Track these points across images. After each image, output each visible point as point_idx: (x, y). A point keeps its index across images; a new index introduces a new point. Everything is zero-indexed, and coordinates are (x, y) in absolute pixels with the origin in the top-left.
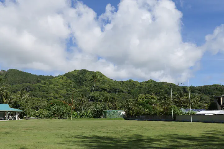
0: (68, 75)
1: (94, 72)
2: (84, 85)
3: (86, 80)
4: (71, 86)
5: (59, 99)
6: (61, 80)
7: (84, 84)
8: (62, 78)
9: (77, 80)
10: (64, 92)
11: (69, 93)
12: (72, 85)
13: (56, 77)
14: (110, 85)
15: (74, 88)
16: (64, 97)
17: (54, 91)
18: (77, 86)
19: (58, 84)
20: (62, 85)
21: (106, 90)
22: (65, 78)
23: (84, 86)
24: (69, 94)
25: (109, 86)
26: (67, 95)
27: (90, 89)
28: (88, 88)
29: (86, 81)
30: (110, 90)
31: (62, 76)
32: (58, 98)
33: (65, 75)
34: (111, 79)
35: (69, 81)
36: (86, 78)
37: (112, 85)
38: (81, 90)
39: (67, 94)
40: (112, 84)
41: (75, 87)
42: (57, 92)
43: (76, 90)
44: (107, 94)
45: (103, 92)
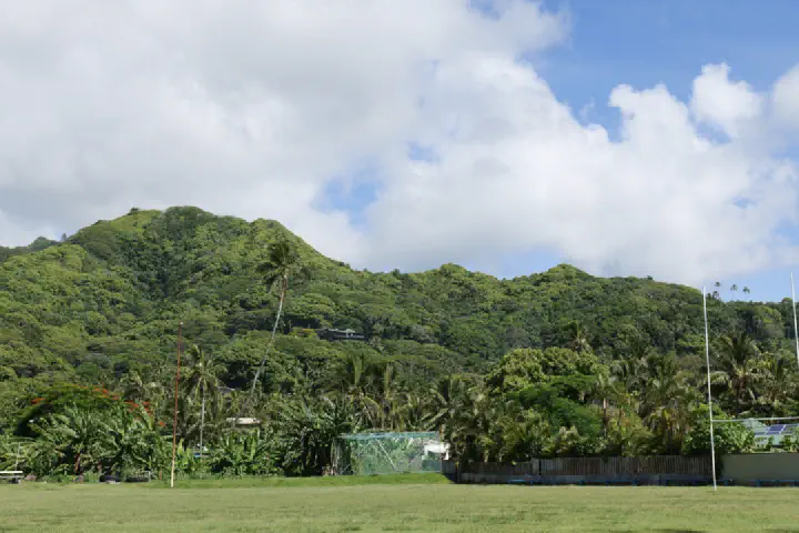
0: (94, 241)
1: (242, 222)
2: (187, 296)
3: (198, 268)
4: (114, 302)
5: (45, 375)
6: (54, 266)
7: (189, 290)
8: (61, 258)
9: (144, 268)
10: (69, 336)
11: (102, 340)
12: (118, 296)
13: (18, 251)
14: (334, 297)
15: (130, 316)
16: (77, 363)
17: (17, 331)
18: (144, 302)
19: (36, 288)
20: (61, 298)
21: (314, 324)
22: (76, 256)
23: (189, 303)
24: (100, 350)
25: (328, 300)
26: (90, 356)
27: (220, 320)
28: (210, 316)
29: (201, 274)
30: (334, 326)
31: (59, 244)
32: (42, 370)
33: (75, 240)
34: (341, 264)
35: (101, 273)
36: (199, 255)
37: (350, 297)
38: (168, 324)
39: (89, 348)
40: (344, 290)
41: (136, 311)
42: (34, 337)
43: (140, 327)
44: (324, 349)
45: (295, 336)
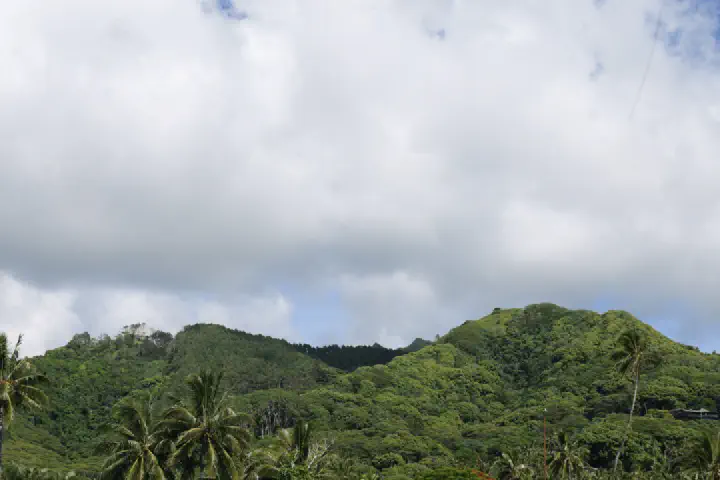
0: (463, 339)
1: (593, 314)
2: (548, 385)
3: (555, 360)
4: (484, 393)
5: (428, 460)
6: (431, 363)
7: (550, 379)
8: (436, 356)
9: (508, 361)
10: (447, 424)
11: (476, 427)
12: (486, 386)
13: (400, 352)
14: (687, 379)
15: (499, 405)
16: (455, 449)
17: (403, 421)
18: (510, 392)
19: (416, 383)
20: (436, 392)
21: (665, 404)
22: (450, 352)
23: (550, 391)
24: (475, 436)
25: (680, 383)
26: (465, 442)
27: (581, 405)
28: (570, 401)
29: (559, 363)
30: (688, 407)
31: (434, 344)
32: (425, 456)
33: (448, 339)
34: (690, 348)
35: (471, 367)
36: (557, 347)
37: (700, 378)
38: (532, 411)
39: (465, 435)
40: (697, 373)
41: (503, 399)
42: (416, 427)
43: (508, 414)
44: (680, 428)
45: (650, 417)
